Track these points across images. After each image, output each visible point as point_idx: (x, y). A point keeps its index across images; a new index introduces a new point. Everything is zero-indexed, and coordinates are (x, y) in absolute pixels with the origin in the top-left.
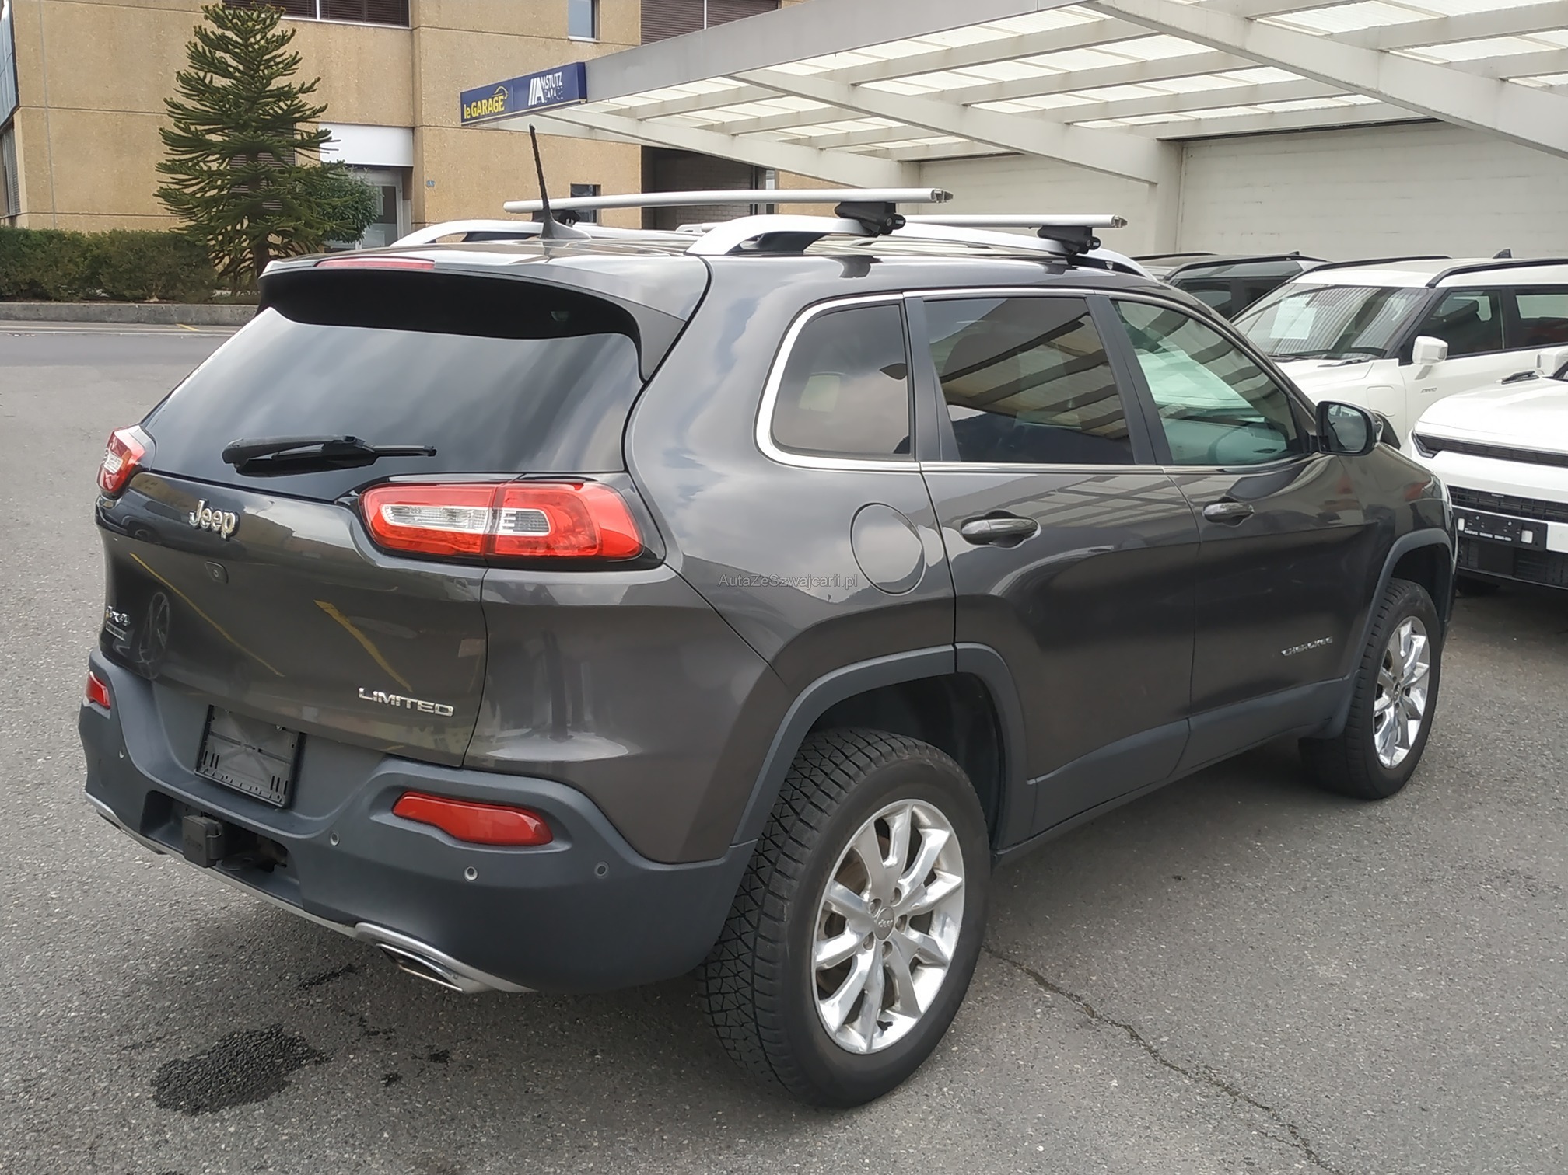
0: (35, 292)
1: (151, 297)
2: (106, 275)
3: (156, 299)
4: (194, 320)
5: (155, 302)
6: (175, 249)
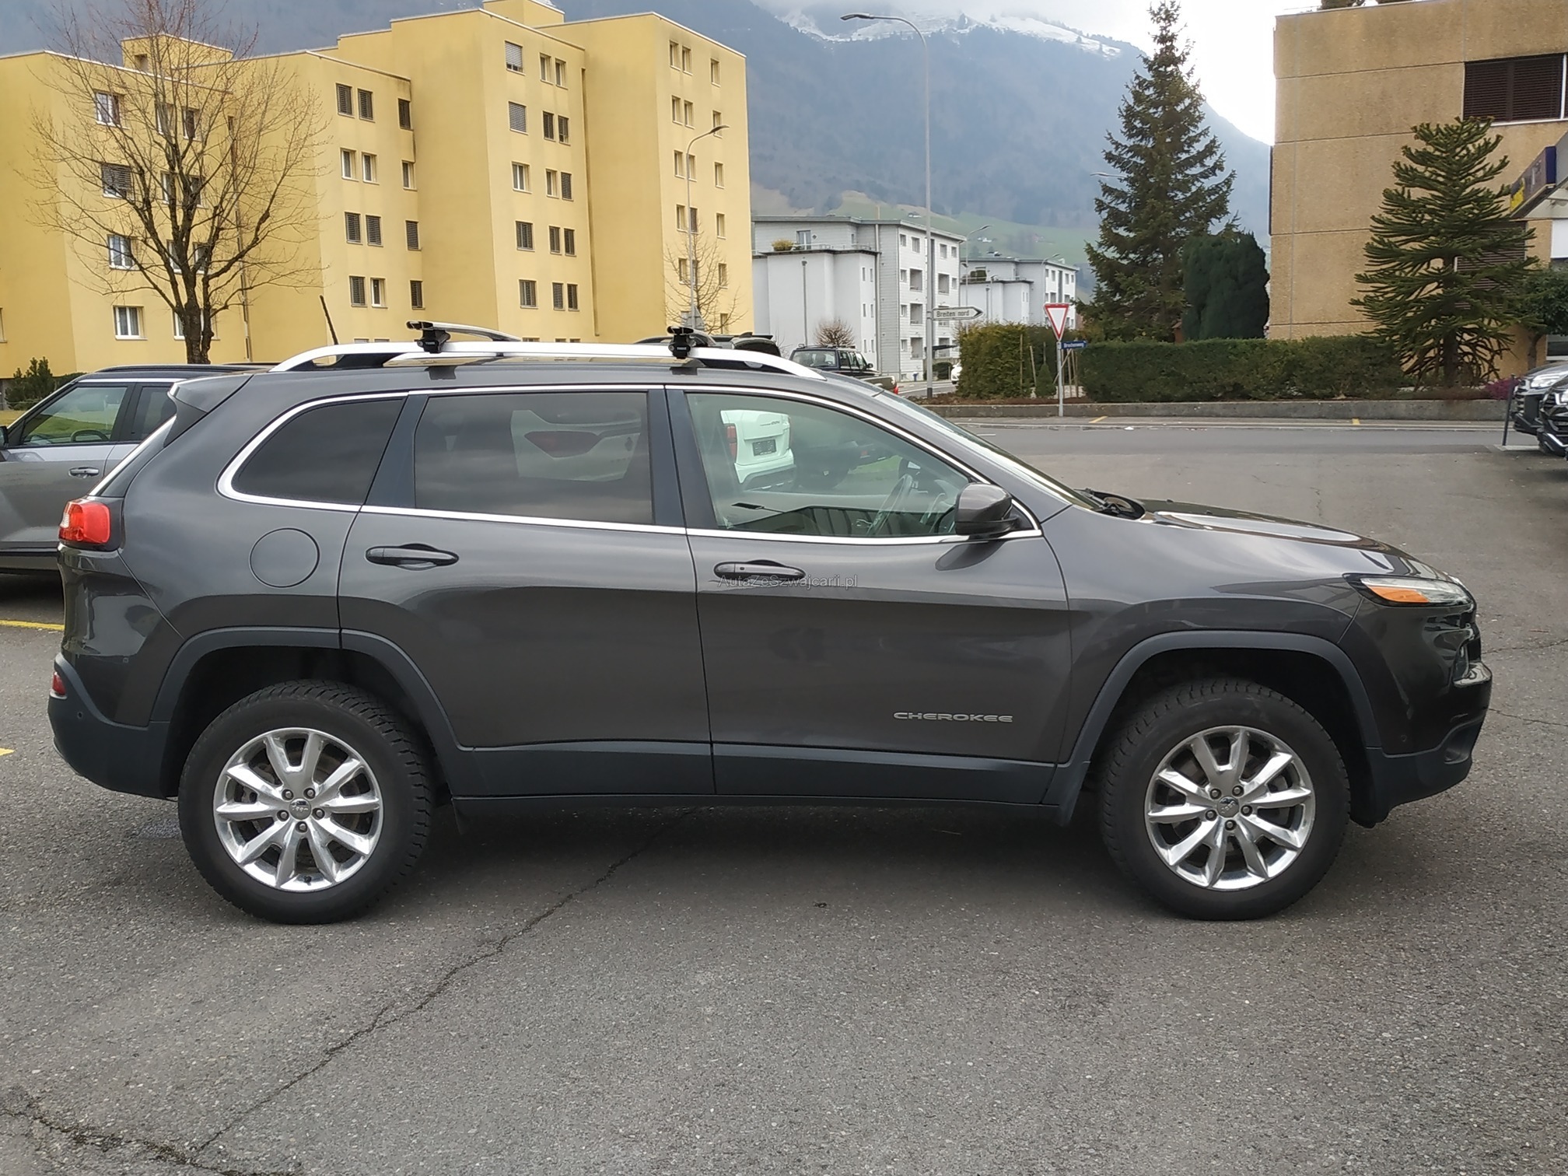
0: (1238, 393)
1: (1339, 395)
2: (1299, 377)
3: (1343, 397)
4: (1371, 415)
5: (1342, 400)
6: (1363, 351)
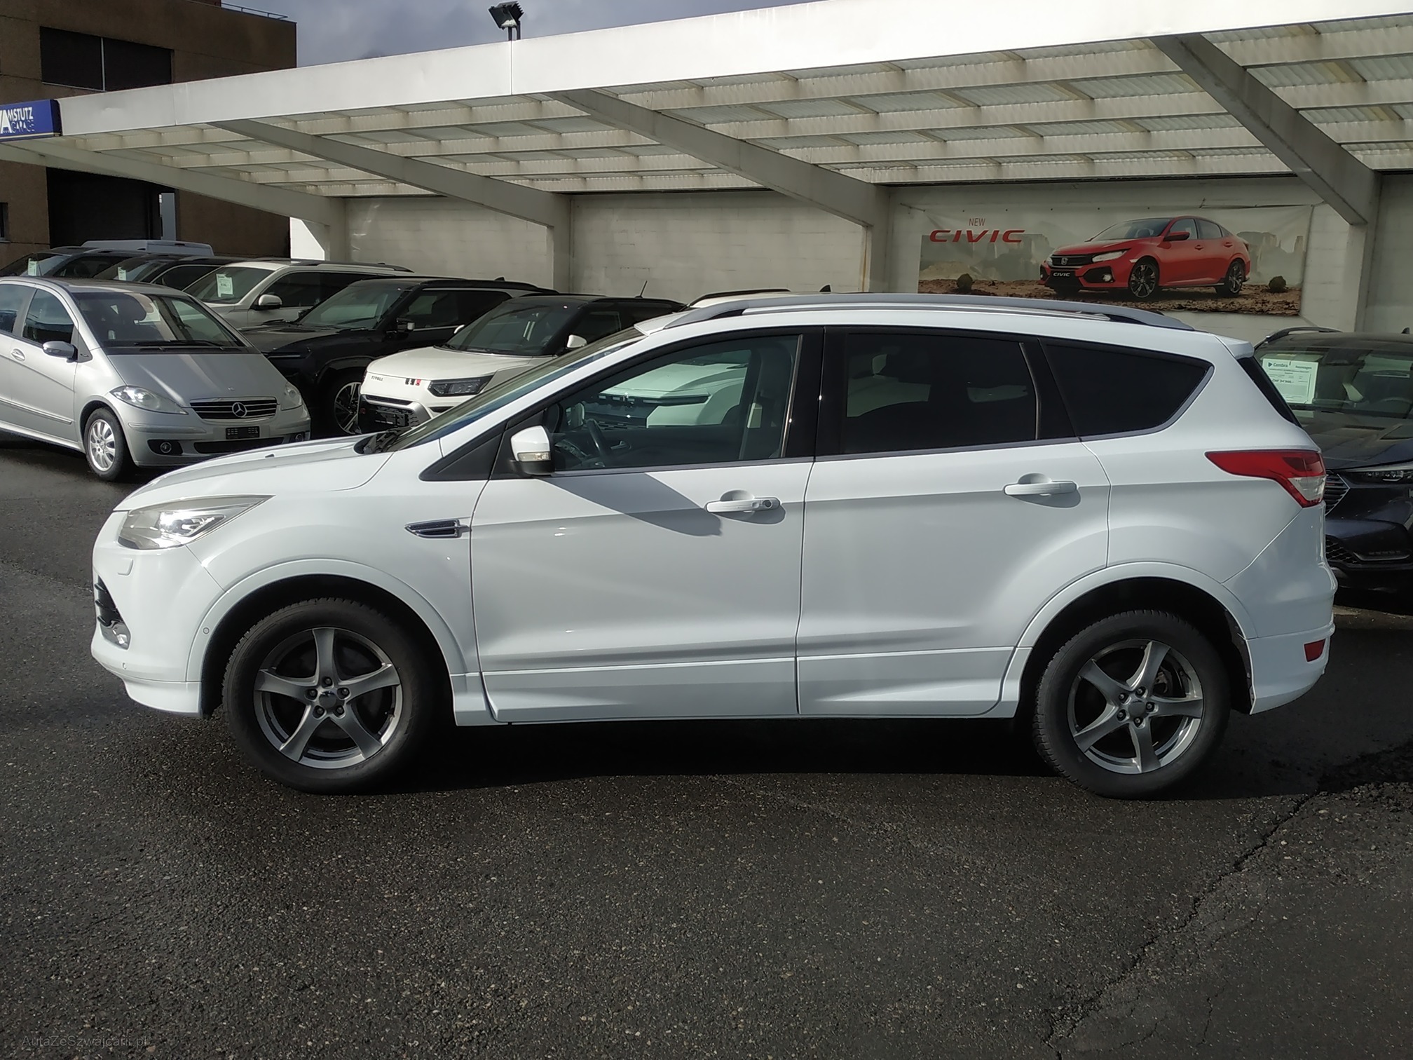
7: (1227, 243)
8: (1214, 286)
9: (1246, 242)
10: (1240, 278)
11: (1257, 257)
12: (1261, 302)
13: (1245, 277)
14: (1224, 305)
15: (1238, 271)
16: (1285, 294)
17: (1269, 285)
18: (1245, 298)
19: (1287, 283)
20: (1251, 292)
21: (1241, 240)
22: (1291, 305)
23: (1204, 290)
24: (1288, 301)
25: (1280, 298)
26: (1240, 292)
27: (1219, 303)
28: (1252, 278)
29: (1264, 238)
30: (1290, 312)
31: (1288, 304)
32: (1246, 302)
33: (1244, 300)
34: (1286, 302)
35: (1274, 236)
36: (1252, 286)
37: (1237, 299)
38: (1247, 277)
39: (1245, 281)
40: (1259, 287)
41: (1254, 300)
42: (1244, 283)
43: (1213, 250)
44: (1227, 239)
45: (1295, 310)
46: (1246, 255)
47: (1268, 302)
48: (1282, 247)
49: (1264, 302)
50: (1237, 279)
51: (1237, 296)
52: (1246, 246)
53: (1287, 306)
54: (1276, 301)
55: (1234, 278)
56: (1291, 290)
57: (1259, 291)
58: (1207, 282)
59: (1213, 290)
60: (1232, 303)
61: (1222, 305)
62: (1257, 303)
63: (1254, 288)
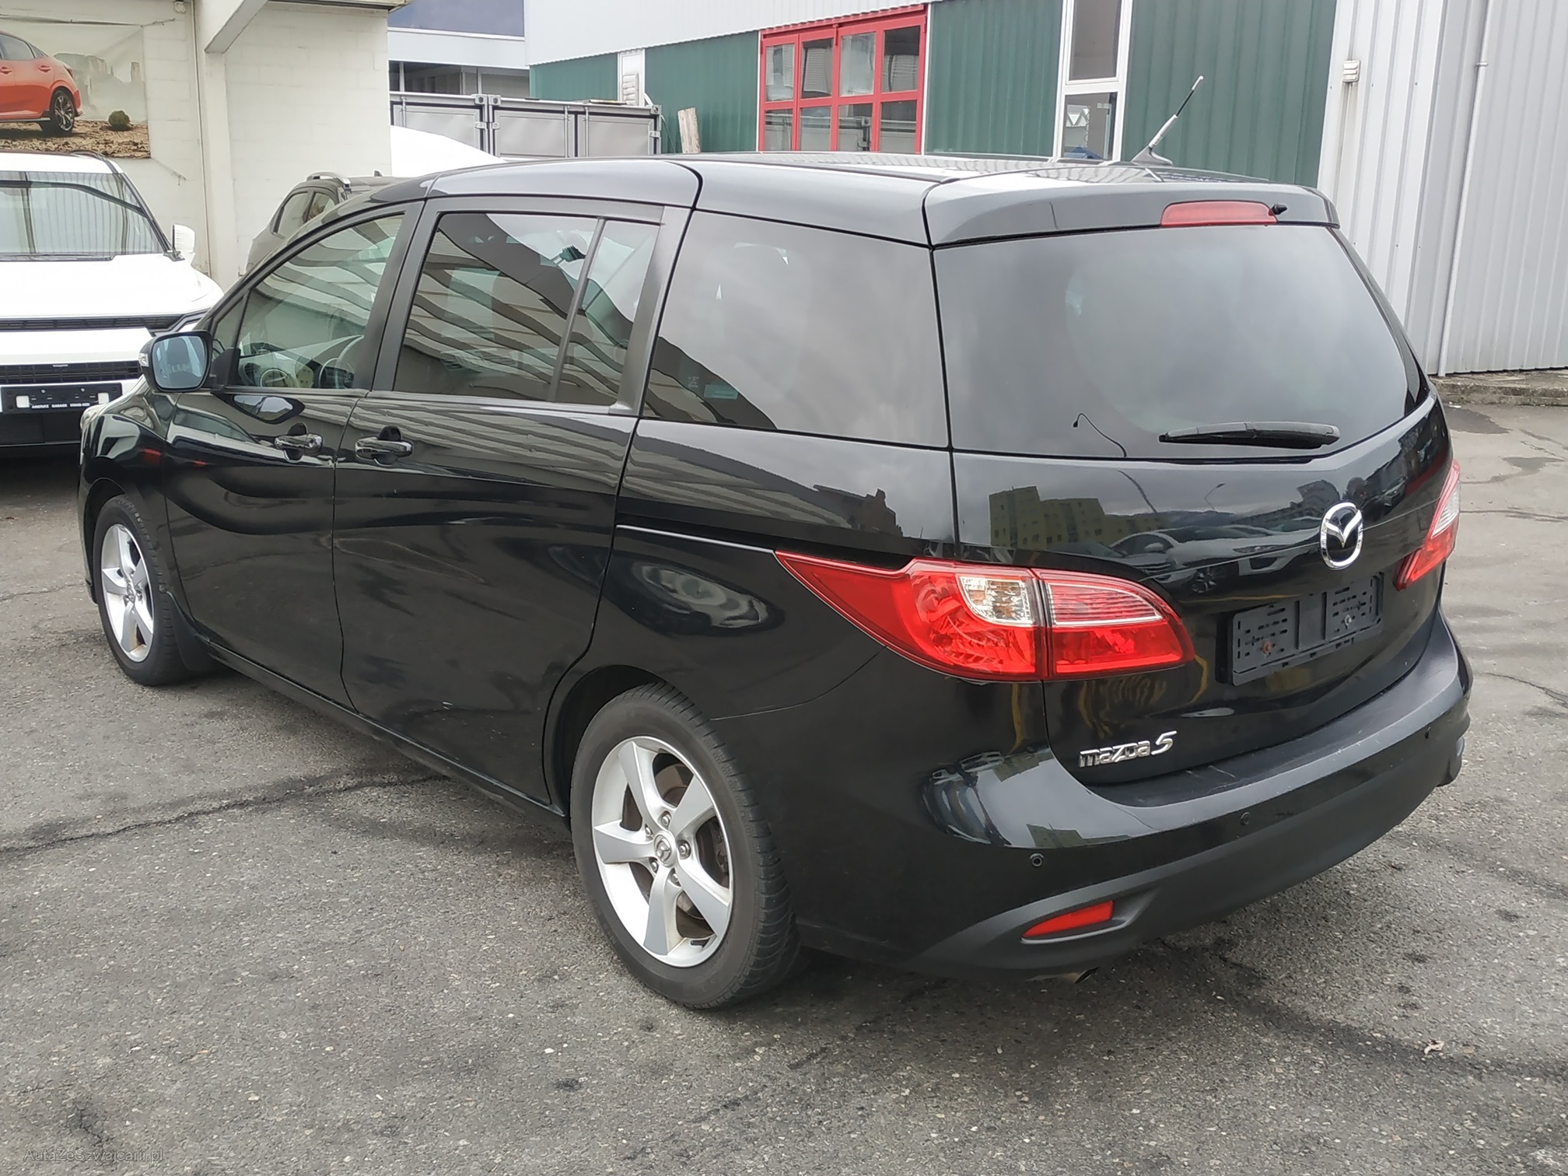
7: (43, 67)
8: (37, 122)
9: (69, 67)
10: (70, 112)
11: (87, 86)
12: (103, 142)
13: (76, 111)
14: (56, 146)
15: (65, 103)
16: (131, 132)
17: (110, 120)
18: (81, 137)
19: (130, 119)
20: (88, 129)
21: (60, 63)
22: (140, 146)
23: (25, 127)
24: (136, 141)
25: (126, 137)
26: (74, 129)
27: (50, 144)
28: (85, 112)
29: (90, 63)
30: (140, 154)
31: (136, 144)
32: (84, 142)
33: (80, 140)
34: (134, 142)
35: (102, 61)
36: (87, 122)
37: (72, 138)
38: (79, 110)
39: (77, 115)
40: (96, 123)
41: (94, 140)
42: (76, 119)
43: (24, 74)
44: (43, 62)
45: (146, 151)
46: (72, 83)
47: (112, 142)
48: (115, 75)
49: (106, 143)
50: (67, 113)
51: (71, 134)
52: (69, 71)
53: (135, 148)
54: (121, 141)
55: (63, 113)
56: (136, 128)
57: (98, 129)
58: (26, 116)
59: (36, 127)
60: (67, 143)
61: (54, 147)
62: (98, 143)
63: (90, 125)
